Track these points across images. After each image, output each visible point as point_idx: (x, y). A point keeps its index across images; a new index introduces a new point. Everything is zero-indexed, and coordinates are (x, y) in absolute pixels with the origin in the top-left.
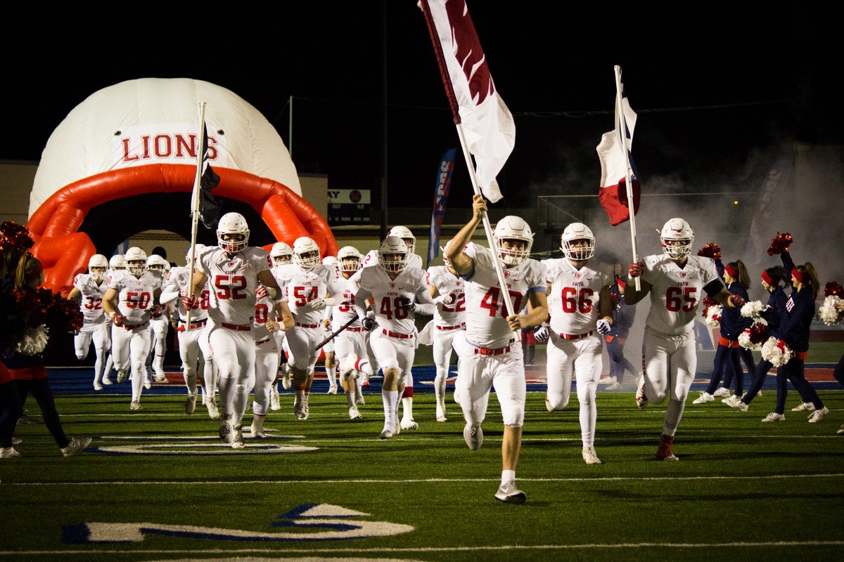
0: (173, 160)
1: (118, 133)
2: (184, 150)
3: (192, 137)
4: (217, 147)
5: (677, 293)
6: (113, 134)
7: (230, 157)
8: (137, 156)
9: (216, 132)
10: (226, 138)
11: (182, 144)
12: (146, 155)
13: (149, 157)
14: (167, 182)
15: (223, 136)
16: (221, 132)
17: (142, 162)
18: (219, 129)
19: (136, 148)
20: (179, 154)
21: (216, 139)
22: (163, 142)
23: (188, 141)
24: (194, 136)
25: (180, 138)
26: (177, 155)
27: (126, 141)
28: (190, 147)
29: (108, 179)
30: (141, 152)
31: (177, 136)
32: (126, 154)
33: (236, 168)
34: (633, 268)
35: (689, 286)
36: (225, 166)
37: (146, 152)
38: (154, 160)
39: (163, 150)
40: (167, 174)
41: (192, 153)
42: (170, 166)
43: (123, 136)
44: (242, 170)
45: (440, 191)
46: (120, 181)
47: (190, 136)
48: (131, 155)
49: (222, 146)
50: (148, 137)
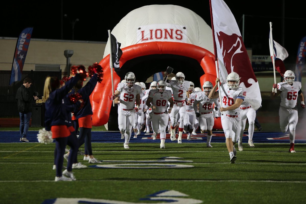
0: (163, 40)
1: (140, 29)
2: (168, 36)
3: (172, 30)
4: (183, 35)
5: (291, 94)
6: (137, 29)
7: (188, 39)
8: (147, 38)
9: (182, 28)
10: (187, 31)
11: (167, 33)
12: (151, 38)
13: (152, 39)
14: (160, 49)
15: (185, 30)
16: (185, 28)
17: (149, 41)
18: (184, 26)
19: (147, 35)
20: (166, 38)
21: (182, 31)
22: (159, 32)
23: (170, 32)
24: (173, 30)
25: (166, 31)
26: (165, 38)
27: (143, 32)
28: (170, 34)
29: (135, 48)
30: (149, 36)
31: (165, 30)
32: (143, 38)
33: (191, 43)
34: (274, 85)
35: (295, 91)
36: (186, 42)
37: (151, 37)
38: (154, 40)
39: (159, 36)
40: (159, 46)
41: (171, 37)
42: (161, 42)
43: (142, 30)
44: (193, 44)
45: (300, 55)
46: (139, 49)
47: (171, 30)
48: (145, 38)
49: (185, 34)
50: (152, 30)
